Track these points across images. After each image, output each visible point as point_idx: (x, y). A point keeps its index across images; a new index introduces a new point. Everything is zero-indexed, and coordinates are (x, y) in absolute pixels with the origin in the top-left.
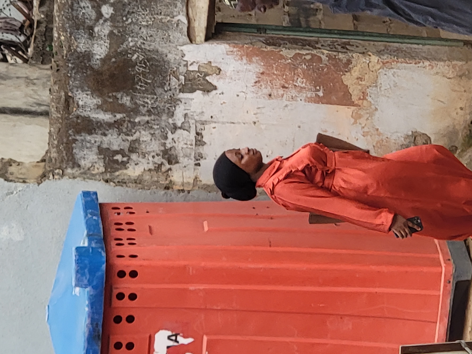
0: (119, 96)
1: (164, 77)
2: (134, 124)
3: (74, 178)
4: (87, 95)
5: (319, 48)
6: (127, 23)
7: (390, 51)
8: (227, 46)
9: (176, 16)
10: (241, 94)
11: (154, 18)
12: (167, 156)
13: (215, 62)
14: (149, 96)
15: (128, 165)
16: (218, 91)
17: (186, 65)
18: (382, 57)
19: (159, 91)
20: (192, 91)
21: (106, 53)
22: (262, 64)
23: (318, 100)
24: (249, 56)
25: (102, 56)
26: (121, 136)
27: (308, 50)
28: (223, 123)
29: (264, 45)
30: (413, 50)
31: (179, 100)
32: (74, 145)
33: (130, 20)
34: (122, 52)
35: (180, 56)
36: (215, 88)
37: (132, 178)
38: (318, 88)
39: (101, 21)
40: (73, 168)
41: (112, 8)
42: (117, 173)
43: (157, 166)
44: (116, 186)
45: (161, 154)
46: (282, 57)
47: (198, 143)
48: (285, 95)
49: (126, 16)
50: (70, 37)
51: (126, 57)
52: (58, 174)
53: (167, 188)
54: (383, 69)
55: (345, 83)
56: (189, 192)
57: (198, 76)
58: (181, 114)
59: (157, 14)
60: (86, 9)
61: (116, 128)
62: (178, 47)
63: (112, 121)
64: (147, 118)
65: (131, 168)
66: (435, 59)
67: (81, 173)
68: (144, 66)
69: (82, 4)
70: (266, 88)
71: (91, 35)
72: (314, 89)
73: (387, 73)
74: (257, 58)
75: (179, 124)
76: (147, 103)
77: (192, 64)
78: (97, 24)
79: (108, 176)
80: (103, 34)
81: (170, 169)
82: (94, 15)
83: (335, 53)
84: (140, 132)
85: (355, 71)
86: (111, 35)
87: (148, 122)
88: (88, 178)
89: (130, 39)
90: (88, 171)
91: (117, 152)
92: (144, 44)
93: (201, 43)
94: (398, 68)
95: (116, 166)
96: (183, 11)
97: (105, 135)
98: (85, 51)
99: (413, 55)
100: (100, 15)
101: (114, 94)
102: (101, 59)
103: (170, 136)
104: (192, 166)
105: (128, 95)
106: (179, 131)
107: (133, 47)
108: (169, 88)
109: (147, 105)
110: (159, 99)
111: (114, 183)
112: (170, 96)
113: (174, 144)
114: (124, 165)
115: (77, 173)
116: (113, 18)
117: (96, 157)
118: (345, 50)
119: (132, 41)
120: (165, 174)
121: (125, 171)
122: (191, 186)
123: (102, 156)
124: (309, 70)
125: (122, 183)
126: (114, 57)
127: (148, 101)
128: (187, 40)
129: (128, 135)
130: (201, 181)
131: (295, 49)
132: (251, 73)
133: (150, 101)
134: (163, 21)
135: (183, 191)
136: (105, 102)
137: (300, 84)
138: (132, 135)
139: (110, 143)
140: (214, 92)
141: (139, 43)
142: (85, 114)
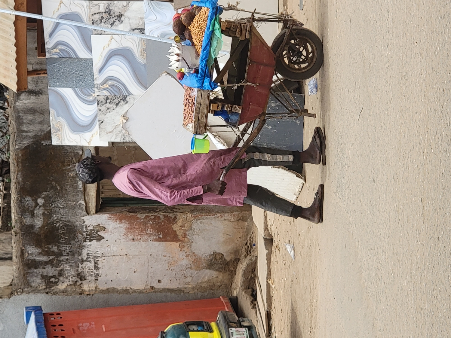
0: (51, 246)
1: (75, 235)
2: (60, 261)
3: (29, 293)
4: (33, 247)
5: (159, 212)
6: (52, 207)
7: (198, 210)
8: (108, 215)
9: (79, 201)
10: (118, 240)
11: (67, 203)
12: (79, 277)
13: (101, 224)
14: (67, 245)
15: (58, 283)
16: (105, 240)
17: (86, 227)
18: (193, 213)
19: (73, 242)
20: (91, 240)
21: (42, 224)
22: (128, 223)
23: (160, 240)
24: (121, 219)
25: (40, 226)
26: (53, 268)
27: (153, 213)
28: (109, 256)
29: (128, 213)
30: (211, 208)
31: (84, 246)
32: (27, 275)
33: (53, 206)
34: (50, 223)
35: (82, 222)
36: (103, 238)
37: (61, 290)
38: (159, 233)
39: (38, 207)
40: (28, 288)
41: (43, 200)
42: (53, 288)
43: (74, 282)
44: (53, 295)
45: (76, 276)
46: (138, 218)
47: (96, 268)
48: (142, 239)
49: (51, 203)
50: (21, 217)
51: (53, 226)
52: (20, 292)
53: (81, 294)
54: (194, 220)
55: (174, 229)
56: (93, 295)
57: (93, 232)
58: (85, 253)
59: (68, 201)
60: (29, 201)
61: (50, 264)
62: (81, 218)
63: (48, 260)
64: (67, 257)
65: (60, 285)
66: (223, 212)
67: (33, 290)
68: (63, 229)
69: (27, 199)
70: (131, 236)
71: (33, 216)
72: (157, 234)
73: (197, 222)
74: (125, 220)
75: (85, 259)
76: (66, 249)
77: (89, 226)
78: (36, 209)
79: (48, 290)
80: (39, 214)
81: (82, 284)
82: (34, 204)
83: (167, 214)
84: (64, 265)
85: (179, 223)
86: (44, 214)
87: (67, 259)
88: (37, 292)
89: (54, 216)
90: (36, 289)
91: (52, 277)
92: (62, 217)
93: (94, 214)
94: (203, 219)
95: (51, 284)
96: (82, 198)
97: (44, 268)
98: (30, 224)
99: (211, 211)
100: (37, 204)
101: (48, 246)
102: (39, 227)
103: (80, 266)
104: (93, 281)
105: (55, 246)
106: (85, 263)
107: (56, 219)
108: (78, 240)
109: (66, 250)
110: (73, 247)
111: (52, 293)
112: (79, 245)
113: (83, 270)
114: (56, 283)
115: (30, 290)
116: (44, 205)
117: (41, 281)
118: (172, 212)
119: (55, 217)
120: (79, 286)
121: (57, 287)
122: (94, 292)
123: (44, 280)
124: (154, 224)
125: (55, 293)
126: (46, 226)
127: (67, 248)
128: (85, 213)
129: (57, 267)
130: (99, 288)
131: (145, 213)
132: (122, 228)
133: (68, 248)
134: (72, 204)
135: (90, 294)
136: (43, 251)
137: (149, 232)
138: (59, 267)
139: (48, 272)
140: (102, 240)
141: (59, 218)
142: (33, 258)
